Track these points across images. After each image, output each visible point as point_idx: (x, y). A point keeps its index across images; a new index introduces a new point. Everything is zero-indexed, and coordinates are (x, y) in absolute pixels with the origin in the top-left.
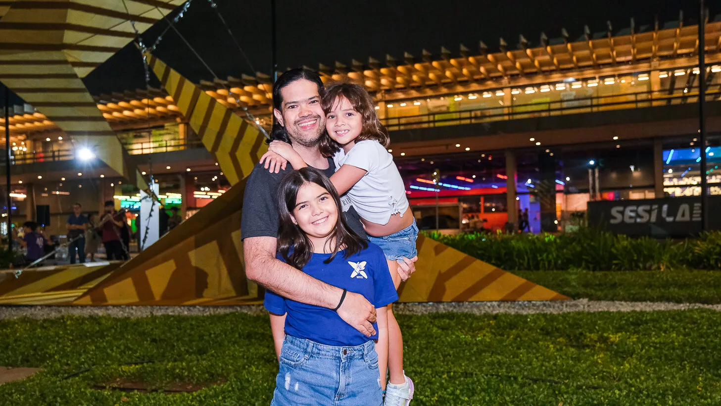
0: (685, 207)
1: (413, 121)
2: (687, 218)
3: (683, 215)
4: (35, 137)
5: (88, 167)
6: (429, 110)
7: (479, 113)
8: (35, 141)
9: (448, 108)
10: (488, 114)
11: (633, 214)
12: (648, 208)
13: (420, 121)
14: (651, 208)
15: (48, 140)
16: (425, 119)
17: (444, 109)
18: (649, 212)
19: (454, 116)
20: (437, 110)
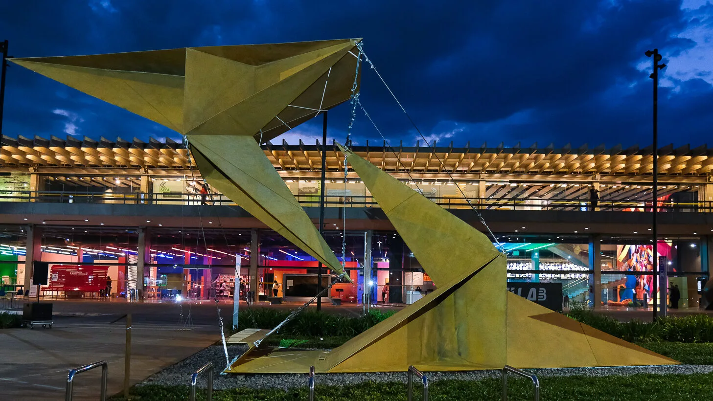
6: (299, 190)
20: (307, 191)
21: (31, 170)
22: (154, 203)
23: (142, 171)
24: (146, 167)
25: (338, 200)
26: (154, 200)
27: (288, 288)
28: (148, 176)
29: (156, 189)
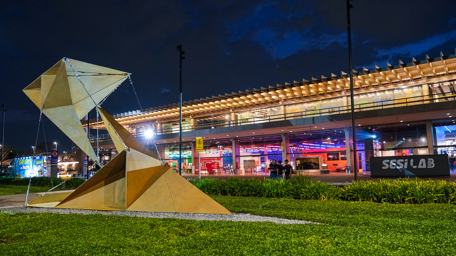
0: (423, 161)
1: (298, 115)
2: (424, 166)
3: (422, 165)
4: (133, 126)
5: (150, 140)
6: (306, 109)
7: (331, 110)
8: (133, 128)
11: (394, 164)
12: (402, 161)
13: (301, 114)
14: (404, 161)
15: (138, 127)
17: (313, 108)
18: (403, 163)
20: (310, 109)
21: (191, 117)
22: (239, 125)
23: (231, 110)
24: (233, 108)
25: (327, 111)
26: (239, 123)
27: (297, 165)
28: (235, 112)
29: (239, 118)
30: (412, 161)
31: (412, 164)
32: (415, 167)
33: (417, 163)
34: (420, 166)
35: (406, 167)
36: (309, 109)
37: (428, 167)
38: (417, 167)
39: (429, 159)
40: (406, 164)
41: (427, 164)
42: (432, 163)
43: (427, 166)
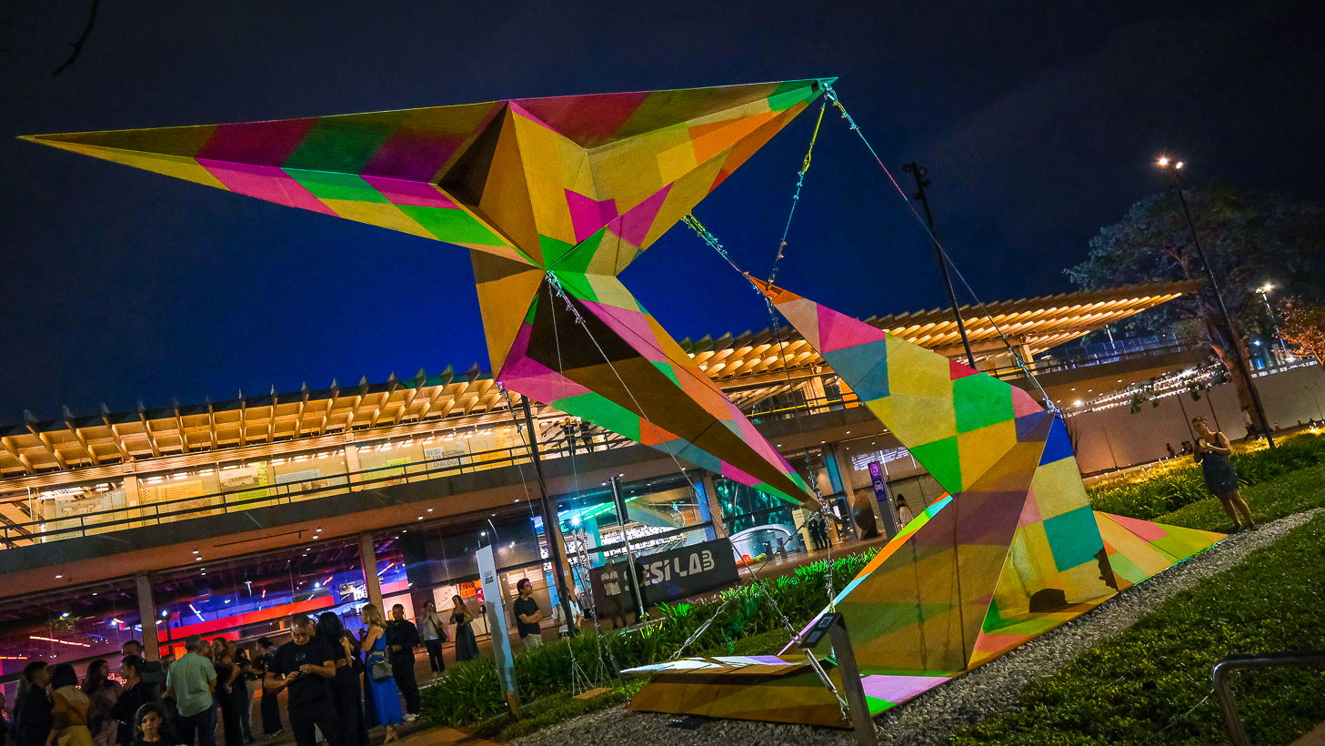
0: (694, 557)
1: (193, 507)
2: (699, 569)
3: (695, 567)
6: (222, 485)
7: (309, 486)
9: (256, 480)
10: (323, 486)
12: (660, 564)
13: (206, 505)
14: (663, 563)
16: (216, 501)
17: (249, 482)
18: (662, 569)
19: (268, 492)
20: (239, 483)
25: (298, 488)
30: (676, 560)
31: (677, 570)
32: (683, 574)
33: (684, 566)
34: (692, 571)
35: (668, 578)
36: (234, 484)
37: (705, 569)
38: (688, 572)
39: (703, 552)
40: (667, 569)
41: (702, 563)
42: (710, 559)
43: (703, 567)
